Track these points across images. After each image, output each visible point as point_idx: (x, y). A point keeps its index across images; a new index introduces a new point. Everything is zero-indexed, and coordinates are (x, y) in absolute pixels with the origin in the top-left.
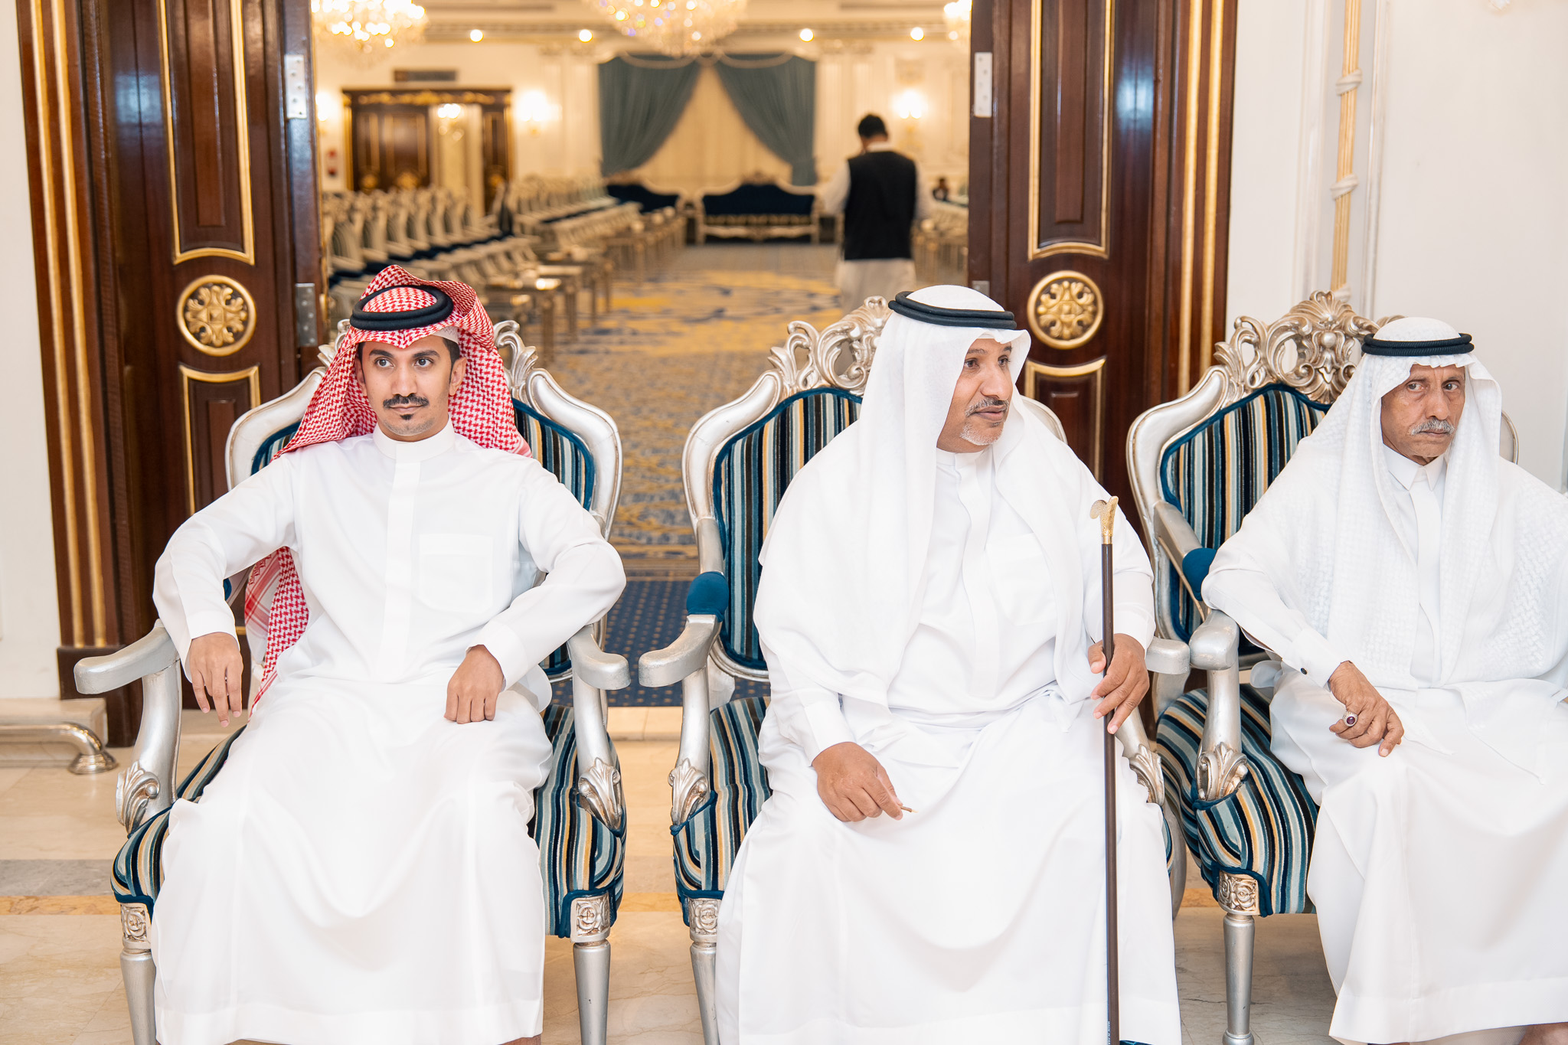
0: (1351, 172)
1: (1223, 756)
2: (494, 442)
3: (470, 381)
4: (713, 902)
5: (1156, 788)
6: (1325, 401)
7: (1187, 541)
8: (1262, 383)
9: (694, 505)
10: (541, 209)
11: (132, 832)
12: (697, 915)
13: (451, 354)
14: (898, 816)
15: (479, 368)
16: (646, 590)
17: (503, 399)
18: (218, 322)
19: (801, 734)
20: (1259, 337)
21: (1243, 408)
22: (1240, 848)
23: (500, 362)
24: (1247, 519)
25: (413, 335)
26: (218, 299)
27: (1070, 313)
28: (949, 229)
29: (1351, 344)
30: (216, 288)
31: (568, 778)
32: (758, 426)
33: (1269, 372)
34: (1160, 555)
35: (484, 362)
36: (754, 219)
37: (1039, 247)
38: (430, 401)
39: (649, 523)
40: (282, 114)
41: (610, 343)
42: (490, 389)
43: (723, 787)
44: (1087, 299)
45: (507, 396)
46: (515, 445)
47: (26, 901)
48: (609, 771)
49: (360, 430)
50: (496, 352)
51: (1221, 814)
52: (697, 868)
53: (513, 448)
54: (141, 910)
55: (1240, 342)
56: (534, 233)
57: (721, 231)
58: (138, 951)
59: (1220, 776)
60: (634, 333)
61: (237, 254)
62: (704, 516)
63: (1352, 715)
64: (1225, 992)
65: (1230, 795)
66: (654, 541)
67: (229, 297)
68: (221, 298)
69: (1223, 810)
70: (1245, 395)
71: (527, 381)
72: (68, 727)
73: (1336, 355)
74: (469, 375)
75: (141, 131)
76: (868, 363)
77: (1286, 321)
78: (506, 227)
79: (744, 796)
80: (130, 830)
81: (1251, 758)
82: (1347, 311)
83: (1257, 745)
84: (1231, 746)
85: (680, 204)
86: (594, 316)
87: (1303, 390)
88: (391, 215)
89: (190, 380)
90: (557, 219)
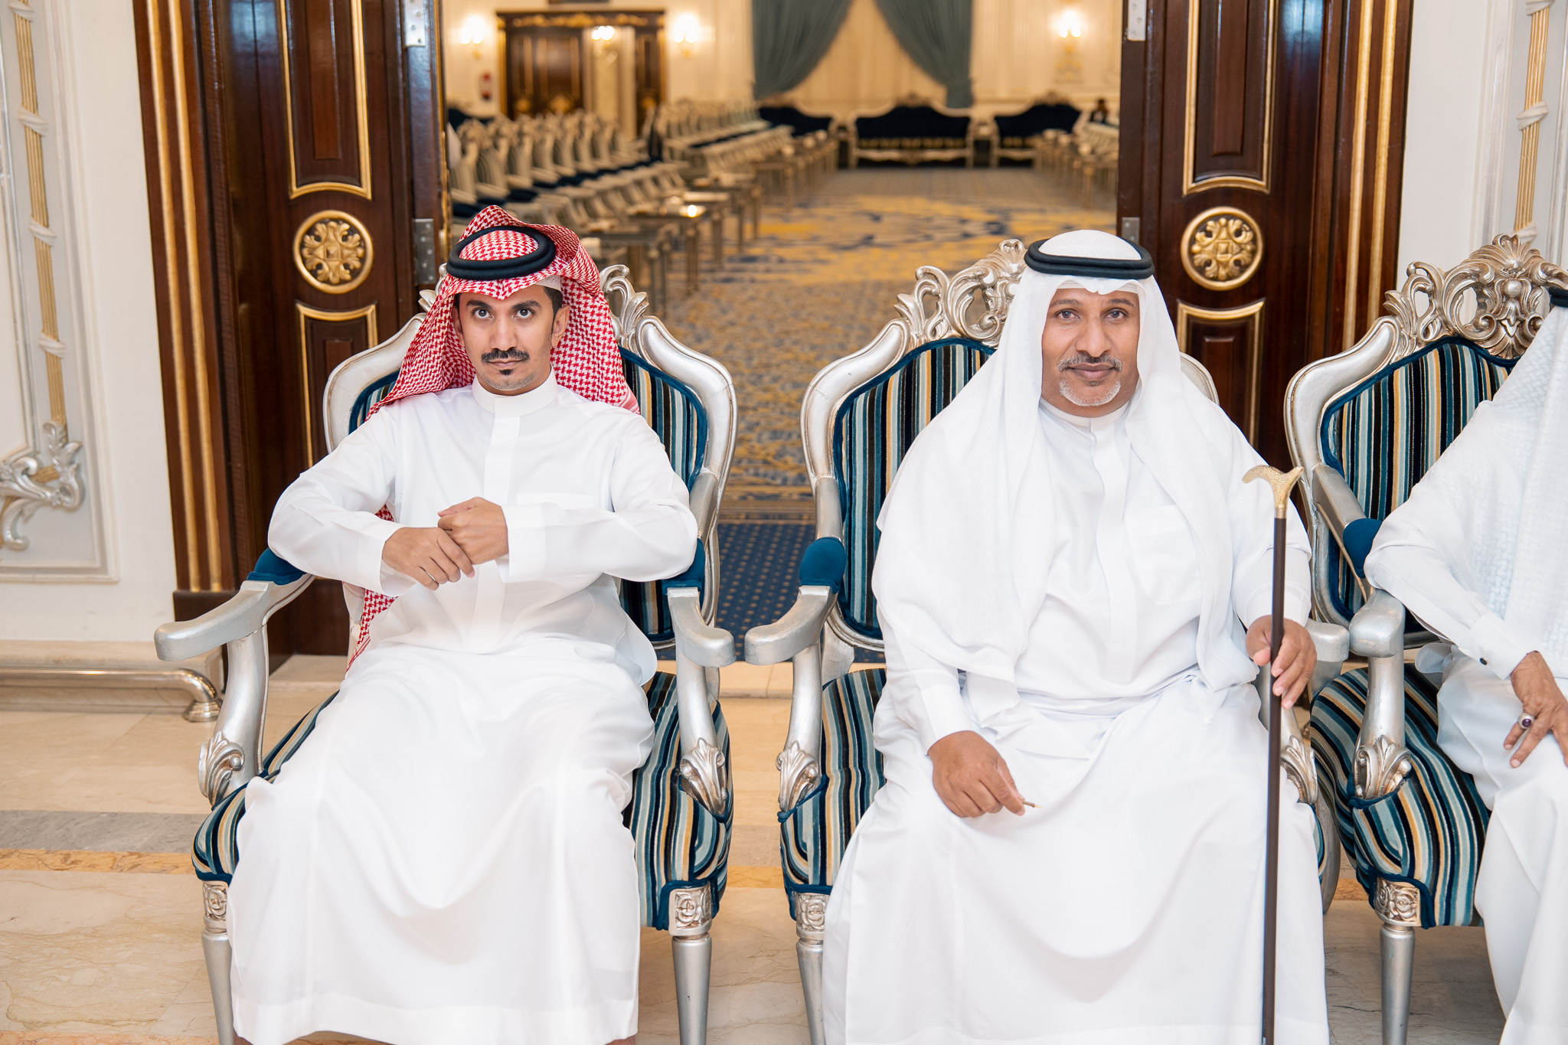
0: (1540, 100)
1: (1384, 750)
2: (600, 394)
3: (574, 328)
4: (821, 897)
5: (1308, 784)
6: (1507, 356)
7: (1349, 510)
8: (1437, 336)
9: (813, 463)
10: (691, 133)
11: (216, 805)
12: (804, 910)
13: (553, 303)
14: (1020, 812)
15: (584, 315)
16: (778, 534)
17: (610, 348)
18: (335, 259)
19: (916, 719)
20: (1435, 285)
21: (1415, 364)
22: (1401, 853)
23: (605, 309)
24: (1416, 488)
25: (513, 286)
26: (335, 236)
27: (1226, 252)
28: (1106, 154)
29: (1538, 293)
30: (333, 224)
31: (671, 756)
32: (883, 379)
33: (1445, 324)
34: (1318, 523)
35: (588, 309)
36: (907, 142)
37: (1194, 181)
38: (530, 354)
39: (786, 462)
40: (399, 43)
41: (756, 271)
42: (595, 338)
43: (835, 771)
44: (1246, 237)
45: (613, 345)
46: (622, 398)
47: (129, 858)
48: (713, 753)
49: (460, 380)
50: (603, 297)
51: (1380, 815)
52: (804, 861)
53: (619, 401)
54: (223, 888)
55: (1413, 290)
56: (684, 157)
57: (874, 155)
58: (219, 931)
59: (1380, 773)
60: (781, 261)
61: (354, 188)
62: (823, 474)
63: (1528, 717)
64: (1380, 1000)
65: (1391, 794)
66: (789, 482)
67: (346, 233)
68: (338, 234)
69: (1383, 810)
70: (1418, 349)
71: (636, 329)
72: (183, 673)
73: (1521, 306)
74: (573, 322)
75: (257, 61)
76: (1003, 312)
77: (1466, 267)
78: (655, 151)
79: (857, 783)
80: (214, 803)
81: (1416, 752)
82: (1534, 257)
83: (1421, 736)
84: (1392, 740)
85: (833, 127)
86: (741, 243)
87: (1483, 343)
88: (537, 141)
89: (307, 318)
90: (707, 144)
